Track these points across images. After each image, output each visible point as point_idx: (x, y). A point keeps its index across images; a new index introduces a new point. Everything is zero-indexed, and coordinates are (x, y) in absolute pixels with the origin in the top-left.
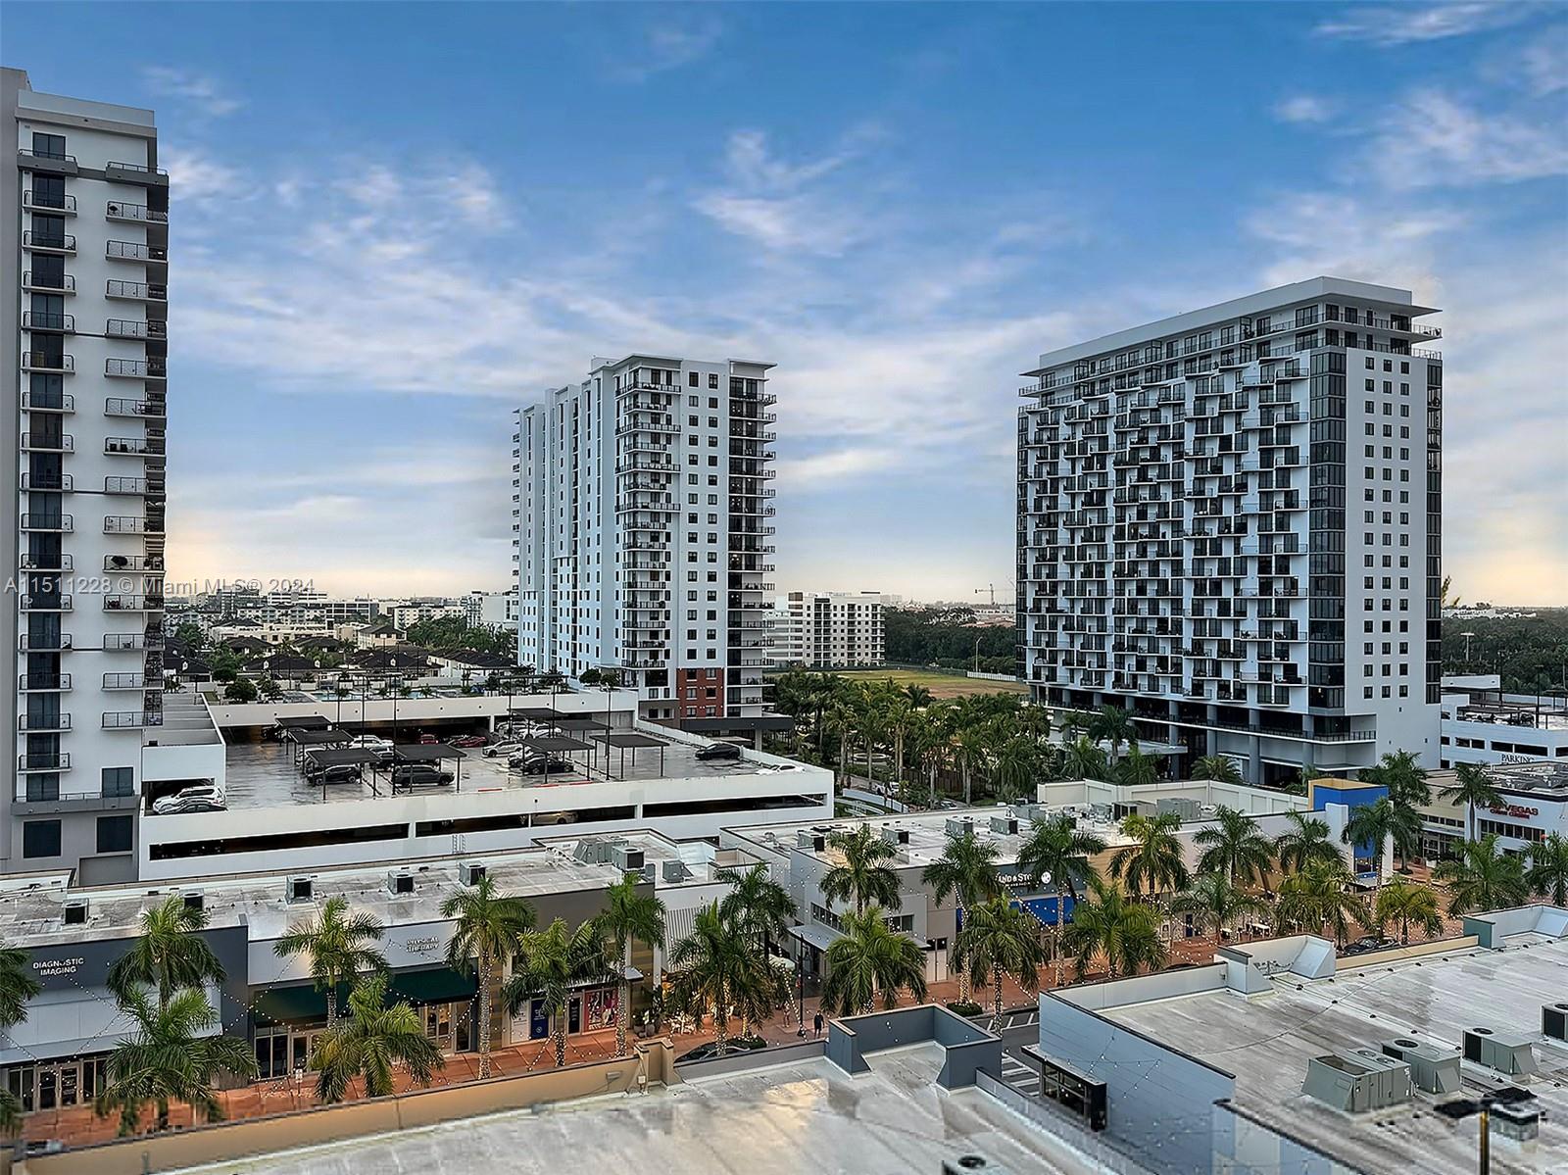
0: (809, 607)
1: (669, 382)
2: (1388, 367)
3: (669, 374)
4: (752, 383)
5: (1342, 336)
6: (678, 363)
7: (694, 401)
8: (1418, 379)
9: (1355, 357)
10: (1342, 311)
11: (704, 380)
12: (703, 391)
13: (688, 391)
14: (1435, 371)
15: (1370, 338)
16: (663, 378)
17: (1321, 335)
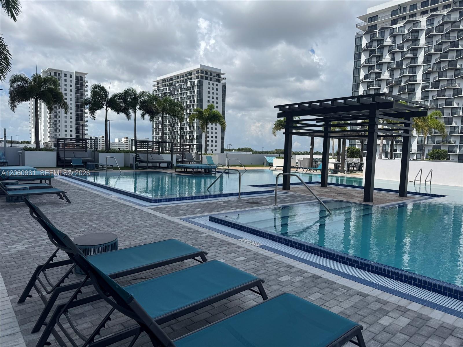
0: (130, 141)
1: (59, 75)
2: (213, 84)
3: (59, 74)
4: (82, 77)
5: (204, 77)
6: (61, 71)
7: (66, 80)
8: (220, 88)
9: (205, 82)
10: (204, 72)
11: (68, 76)
12: (68, 78)
13: (64, 78)
14: (224, 86)
15: (211, 78)
16: (57, 74)
17: (200, 76)
